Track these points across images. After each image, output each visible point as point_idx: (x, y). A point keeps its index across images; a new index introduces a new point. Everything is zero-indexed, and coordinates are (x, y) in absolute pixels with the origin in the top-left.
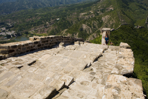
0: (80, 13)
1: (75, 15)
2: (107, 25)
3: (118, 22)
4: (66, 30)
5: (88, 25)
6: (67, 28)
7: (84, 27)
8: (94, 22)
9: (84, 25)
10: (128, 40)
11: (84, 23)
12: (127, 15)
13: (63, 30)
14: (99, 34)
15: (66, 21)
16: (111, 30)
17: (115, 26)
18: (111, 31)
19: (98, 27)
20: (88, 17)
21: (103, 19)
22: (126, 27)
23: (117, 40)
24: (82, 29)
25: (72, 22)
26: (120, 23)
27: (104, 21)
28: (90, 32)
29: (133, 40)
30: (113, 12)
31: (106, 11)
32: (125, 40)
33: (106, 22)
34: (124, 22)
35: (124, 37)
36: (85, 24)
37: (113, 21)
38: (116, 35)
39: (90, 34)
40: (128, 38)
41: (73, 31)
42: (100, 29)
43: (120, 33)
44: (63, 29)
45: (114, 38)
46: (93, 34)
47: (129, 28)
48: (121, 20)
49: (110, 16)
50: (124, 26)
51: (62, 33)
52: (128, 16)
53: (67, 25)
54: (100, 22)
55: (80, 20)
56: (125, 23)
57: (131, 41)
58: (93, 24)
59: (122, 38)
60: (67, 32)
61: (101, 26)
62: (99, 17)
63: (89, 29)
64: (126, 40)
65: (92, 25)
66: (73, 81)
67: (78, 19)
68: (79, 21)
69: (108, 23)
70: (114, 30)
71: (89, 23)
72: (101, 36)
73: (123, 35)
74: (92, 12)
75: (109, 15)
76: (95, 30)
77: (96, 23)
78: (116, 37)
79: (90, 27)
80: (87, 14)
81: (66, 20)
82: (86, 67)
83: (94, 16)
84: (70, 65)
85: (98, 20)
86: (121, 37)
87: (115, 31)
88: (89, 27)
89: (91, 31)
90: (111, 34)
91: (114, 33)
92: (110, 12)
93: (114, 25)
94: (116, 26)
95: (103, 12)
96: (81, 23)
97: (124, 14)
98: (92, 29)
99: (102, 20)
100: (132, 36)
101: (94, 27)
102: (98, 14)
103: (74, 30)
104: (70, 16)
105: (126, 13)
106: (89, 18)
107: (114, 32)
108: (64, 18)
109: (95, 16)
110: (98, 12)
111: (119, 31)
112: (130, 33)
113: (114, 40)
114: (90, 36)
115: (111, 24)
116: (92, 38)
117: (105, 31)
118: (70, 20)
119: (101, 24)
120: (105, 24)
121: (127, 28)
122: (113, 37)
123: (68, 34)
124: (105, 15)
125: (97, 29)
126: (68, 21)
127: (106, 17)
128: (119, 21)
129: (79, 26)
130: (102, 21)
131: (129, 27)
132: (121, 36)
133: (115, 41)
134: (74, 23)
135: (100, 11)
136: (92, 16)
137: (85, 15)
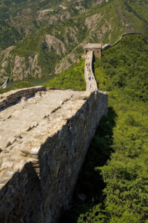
0: (39, 9)
1: (28, 14)
2: (96, 34)
3: (119, 29)
4: (11, 48)
5: (58, 36)
6: (13, 43)
7: (50, 40)
8: (68, 30)
9: (48, 36)
10: (136, 65)
11: (49, 31)
12: (135, 12)
13: (4, 49)
14: (80, 57)
15: (10, 29)
16: (103, 47)
17: (112, 37)
18: (102, 50)
19: (79, 39)
20: (56, 19)
21: (88, 22)
22: (132, 40)
23: (115, 67)
24: (45, 47)
25: (22, 31)
26: (121, 30)
27: (89, 27)
28: (61, 52)
29: (145, 66)
30: (108, 6)
31: (94, 5)
32: (130, 65)
33: (93, 30)
34: (130, 27)
35: (128, 59)
36: (51, 34)
37: (107, 26)
38: (112, 58)
39: (63, 56)
40: (135, 62)
41: (26, 51)
42: (81, 44)
43: (122, 52)
44: (4, 46)
45: (108, 64)
46: (68, 56)
47: (140, 40)
48: (123, 24)
49: (101, 15)
50: (128, 37)
51: (3, 56)
52: (137, 16)
53: (12, 37)
54: (81, 29)
55: (39, 25)
56: (133, 30)
57: (142, 67)
58: (68, 35)
59: (125, 62)
60: (12, 52)
61: (83, 38)
62: (79, 19)
63: (60, 44)
64: (132, 65)
65: (65, 36)
66: (38, 125)
67: (35, 22)
68: (39, 28)
69: (99, 31)
70: (109, 46)
71: (60, 33)
72: (83, 61)
73: (127, 57)
74: (64, 8)
75: (98, 13)
76: (73, 47)
77: (73, 33)
78: (112, 60)
79: (63, 40)
80: (54, 13)
81: (9, 27)
82: (45, 117)
83: (68, 16)
84: (35, 117)
85: (78, 25)
86: (122, 61)
87: (111, 48)
88: (59, 41)
89: (64, 48)
90: (102, 55)
91: (108, 54)
92: (102, 6)
93: (110, 35)
94: (114, 37)
95: (86, 7)
96: (42, 33)
97: (130, 11)
98: (66, 44)
99: (86, 24)
100: (145, 56)
101: (70, 40)
102: (76, 12)
103: (27, 49)
104: (16, 15)
105: (133, 7)
106: (59, 21)
107: (108, 51)
108: (4, 21)
109: (72, 16)
110: (77, 8)
111: (119, 48)
112: (141, 51)
113: (108, 67)
114: (63, 59)
115: (104, 32)
116: (67, 63)
117: (91, 50)
118: (18, 26)
119: (83, 33)
120: (92, 33)
121: (135, 40)
122: (106, 61)
123: (16, 57)
124: (92, 14)
125: (76, 45)
126: (13, 28)
127: (94, 17)
128: (120, 25)
129: (38, 40)
130: (86, 27)
131: (139, 38)
132: (123, 57)
133: (109, 69)
134: (27, 32)
135: (82, 5)
136: (64, 17)
137: (49, 14)
